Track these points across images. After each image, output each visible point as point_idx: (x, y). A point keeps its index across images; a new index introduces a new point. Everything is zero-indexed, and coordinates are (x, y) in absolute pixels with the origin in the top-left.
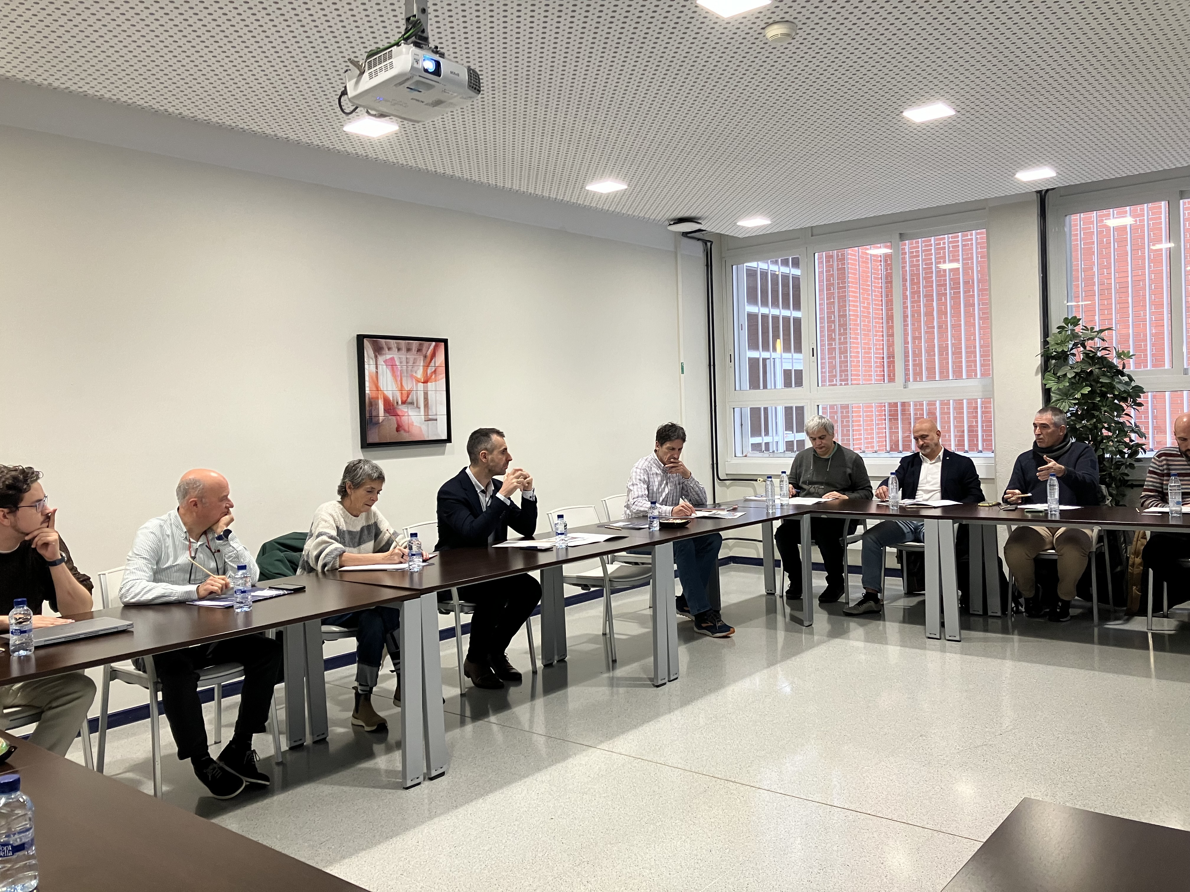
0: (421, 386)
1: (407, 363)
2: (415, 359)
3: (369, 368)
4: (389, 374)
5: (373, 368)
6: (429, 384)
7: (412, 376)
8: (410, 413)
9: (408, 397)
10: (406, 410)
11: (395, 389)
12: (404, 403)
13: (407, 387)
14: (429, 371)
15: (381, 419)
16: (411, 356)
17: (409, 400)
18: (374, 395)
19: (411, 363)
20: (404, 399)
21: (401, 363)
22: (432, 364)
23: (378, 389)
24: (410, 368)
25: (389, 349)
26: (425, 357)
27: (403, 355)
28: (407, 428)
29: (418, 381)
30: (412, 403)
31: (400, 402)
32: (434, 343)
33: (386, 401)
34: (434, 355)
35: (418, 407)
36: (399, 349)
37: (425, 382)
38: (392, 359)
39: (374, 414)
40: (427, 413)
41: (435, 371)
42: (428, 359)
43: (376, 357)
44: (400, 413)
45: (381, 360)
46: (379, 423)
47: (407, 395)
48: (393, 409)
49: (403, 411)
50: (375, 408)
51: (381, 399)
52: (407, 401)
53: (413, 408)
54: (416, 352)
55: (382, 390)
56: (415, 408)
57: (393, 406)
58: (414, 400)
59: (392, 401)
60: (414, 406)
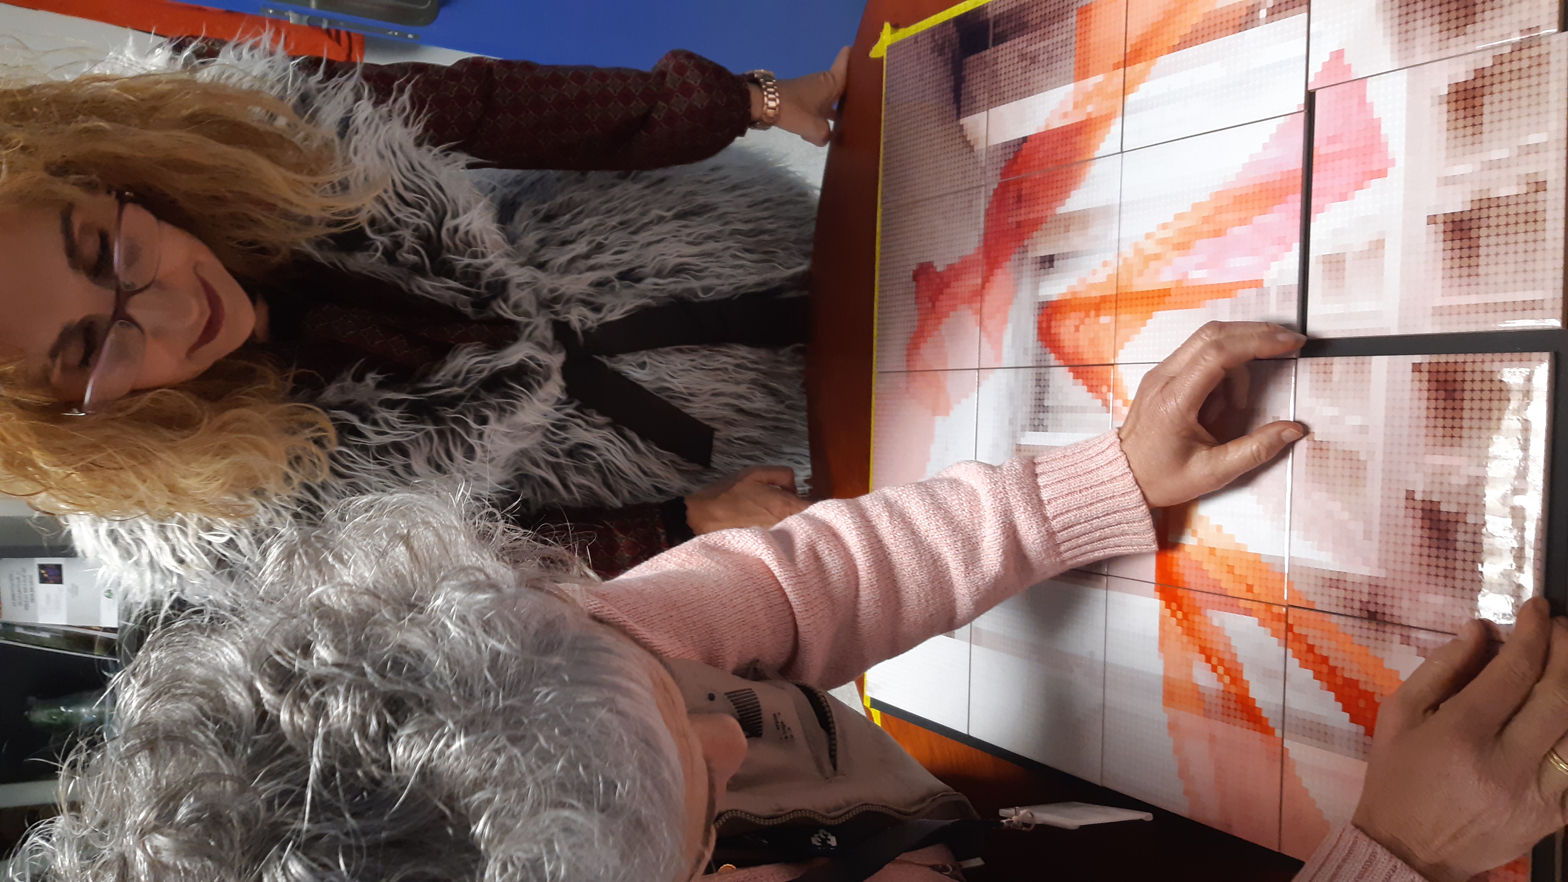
8: (995, 392)
9: (1079, 367)
10: (1008, 352)
11: (1142, 227)
12: (1047, 322)
15: (975, 124)
17: (1061, 383)
20: (1066, 331)
23: (1134, 57)
28: (927, 350)
30: (1041, 411)
31: (1052, 288)
46: (959, 118)
47: (1089, 357)
48: (1019, 224)
49: (1005, 321)
50: (1033, 60)
51: (1076, 106)
52: (1052, 358)
53: (1011, 422)
54: (1418, 496)
55: (1131, 98)
56: (1014, 436)
57: (1036, 224)
58: (1059, 427)
59: (1061, 210)
60: (1023, 429)
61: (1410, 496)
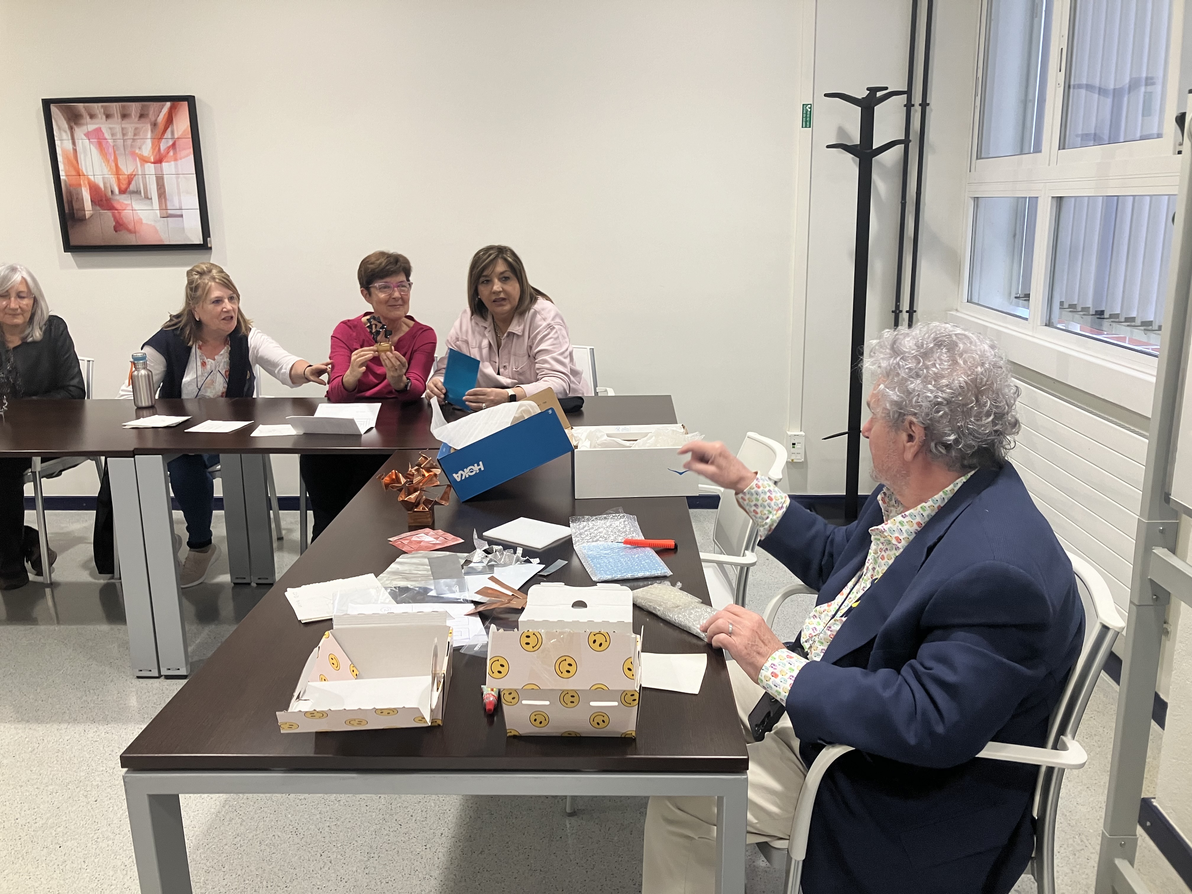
0: (150, 168)
1: (124, 135)
2: (136, 129)
3: (63, 144)
4: (95, 151)
5: (68, 145)
6: (164, 164)
7: (133, 154)
8: (136, 206)
9: (129, 183)
10: (129, 202)
11: (106, 171)
12: (122, 192)
13: (127, 167)
14: (164, 145)
15: (88, 214)
16: (130, 126)
17: (132, 187)
18: (74, 180)
19: (130, 135)
20: (123, 187)
21: (113, 135)
22: (168, 134)
23: (79, 174)
24: (129, 142)
25: (92, 116)
26: (154, 125)
27: (116, 124)
28: (131, 227)
29: (144, 160)
30: (138, 192)
31: (117, 191)
32: (168, 104)
33: (94, 189)
34: (170, 120)
35: (148, 198)
36: (108, 116)
37: (159, 161)
38: (99, 130)
39: (76, 206)
40: (163, 206)
41: (174, 145)
42: (161, 126)
43: (71, 129)
44: (118, 206)
45: (80, 132)
46: (86, 219)
47: (127, 180)
48: (106, 200)
49: (123, 203)
50: (77, 198)
51: (85, 187)
52: (128, 190)
53: (140, 200)
55: (85, 174)
56: (143, 199)
57: (106, 196)
58: (140, 188)
59: (103, 189)
60: (141, 196)
61: (138, 120)
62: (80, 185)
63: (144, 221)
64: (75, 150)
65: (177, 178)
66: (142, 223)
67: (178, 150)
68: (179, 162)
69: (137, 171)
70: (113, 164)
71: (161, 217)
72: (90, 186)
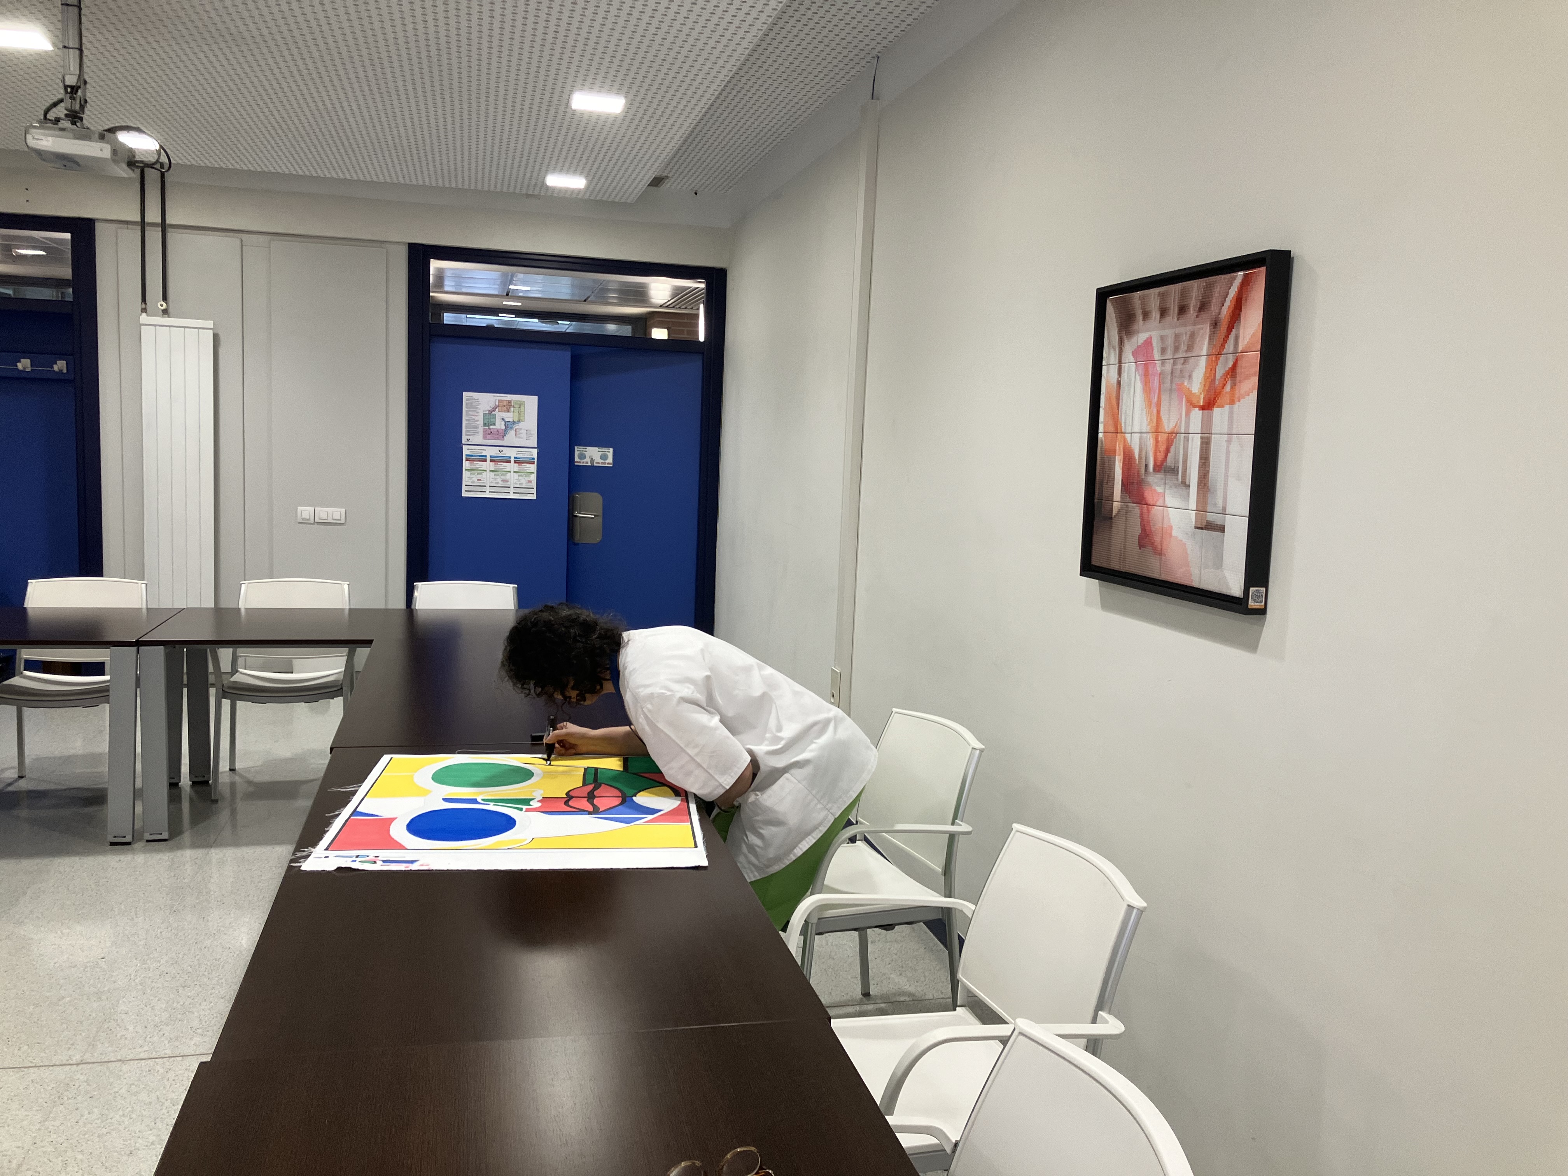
0: (1197, 420)
1: (1175, 350)
2: (1191, 336)
4: (1139, 386)
5: (1114, 373)
6: (1216, 411)
7: (1181, 390)
8: (1169, 499)
9: (1168, 450)
10: (1159, 489)
11: (1146, 424)
12: (1158, 468)
13: (1171, 418)
14: (1221, 369)
15: (1115, 507)
16: (1185, 330)
17: (1170, 461)
18: (1111, 440)
19: (1182, 350)
20: (1160, 458)
21: (1163, 351)
22: (1230, 346)
23: (1117, 428)
24: (1179, 365)
25: (1145, 316)
26: (1215, 324)
27: (1170, 328)
28: (1158, 541)
29: (1192, 403)
30: (1173, 471)
31: (1151, 466)
32: (1240, 275)
33: (1128, 459)
34: (1237, 312)
35: (1185, 483)
36: (1163, 313)
37: (1208, 406)
38: (1149, 343)
39: (1105, 493)
40: (1202, 503)
41: (1234, 367)
42: (1224, 329)
43: (1121, 343)
44: (1149, 496)
45: (1130, 347)
46: (1111, 518)
47: (1166, 444)
48: (1137, 483)
49: (1155, 491)
50: (1109, 478)
51: (1120, 455)
52: (1165, 464)
53: (1175, 486)
54: (1196, 314)
55: (1123, 429)
56: (1179, 485)
57: (1138, 474)
58: (1179, 461)
59: (1138, 462)
60: (1178, 480)
61: (1197, 317)
62: (1115, 451)
63: (1174, 533)
64: (1119, 383)
65: (1229, 441)
66: (1170, 535)
67: (1238, 379)
68: (1236, 406)
69: (1180, 427)
70: (1155, 411)
71: (1196, 528)
72: (1124, 453)
